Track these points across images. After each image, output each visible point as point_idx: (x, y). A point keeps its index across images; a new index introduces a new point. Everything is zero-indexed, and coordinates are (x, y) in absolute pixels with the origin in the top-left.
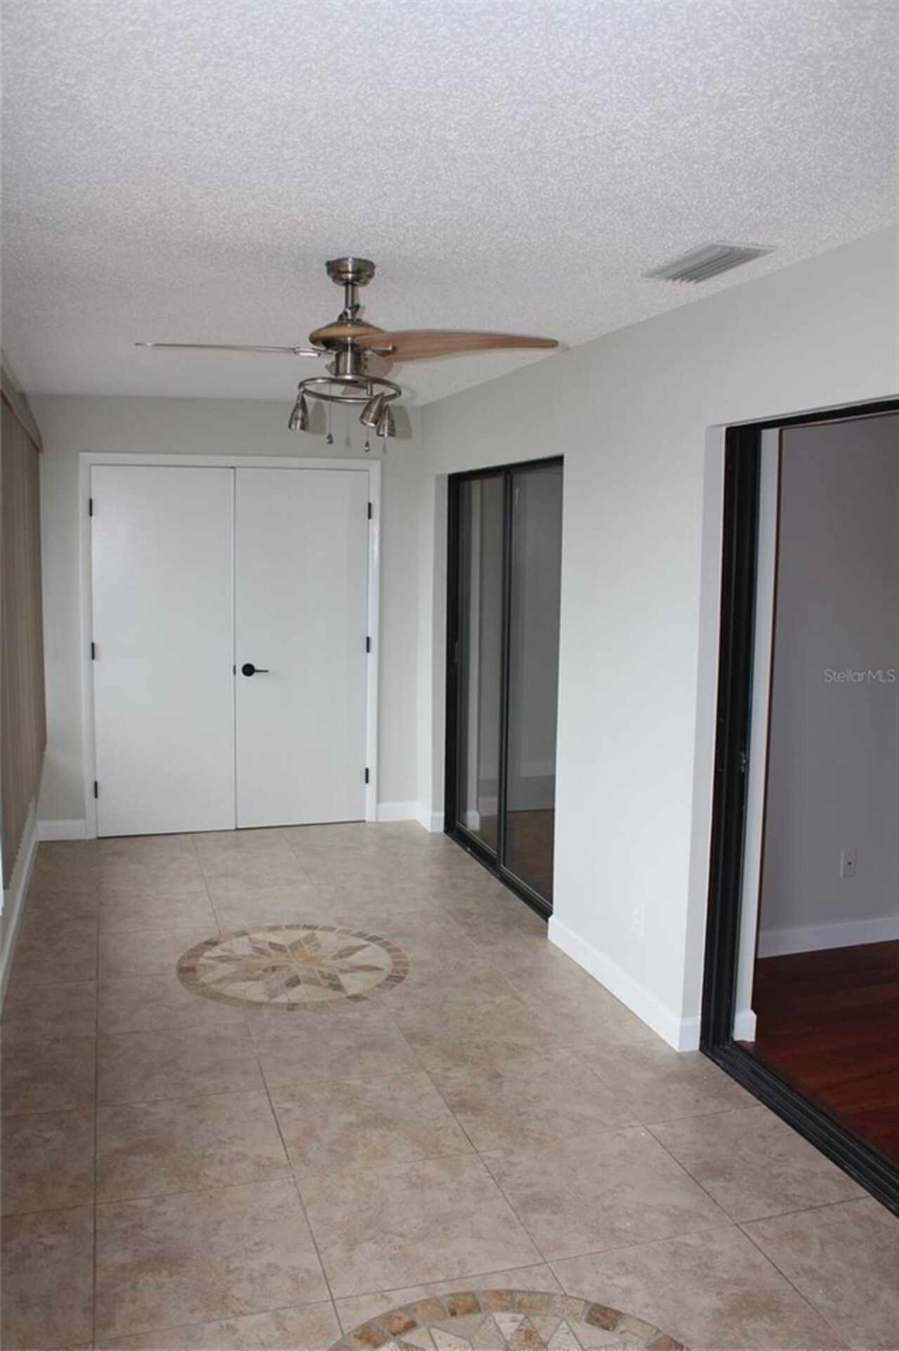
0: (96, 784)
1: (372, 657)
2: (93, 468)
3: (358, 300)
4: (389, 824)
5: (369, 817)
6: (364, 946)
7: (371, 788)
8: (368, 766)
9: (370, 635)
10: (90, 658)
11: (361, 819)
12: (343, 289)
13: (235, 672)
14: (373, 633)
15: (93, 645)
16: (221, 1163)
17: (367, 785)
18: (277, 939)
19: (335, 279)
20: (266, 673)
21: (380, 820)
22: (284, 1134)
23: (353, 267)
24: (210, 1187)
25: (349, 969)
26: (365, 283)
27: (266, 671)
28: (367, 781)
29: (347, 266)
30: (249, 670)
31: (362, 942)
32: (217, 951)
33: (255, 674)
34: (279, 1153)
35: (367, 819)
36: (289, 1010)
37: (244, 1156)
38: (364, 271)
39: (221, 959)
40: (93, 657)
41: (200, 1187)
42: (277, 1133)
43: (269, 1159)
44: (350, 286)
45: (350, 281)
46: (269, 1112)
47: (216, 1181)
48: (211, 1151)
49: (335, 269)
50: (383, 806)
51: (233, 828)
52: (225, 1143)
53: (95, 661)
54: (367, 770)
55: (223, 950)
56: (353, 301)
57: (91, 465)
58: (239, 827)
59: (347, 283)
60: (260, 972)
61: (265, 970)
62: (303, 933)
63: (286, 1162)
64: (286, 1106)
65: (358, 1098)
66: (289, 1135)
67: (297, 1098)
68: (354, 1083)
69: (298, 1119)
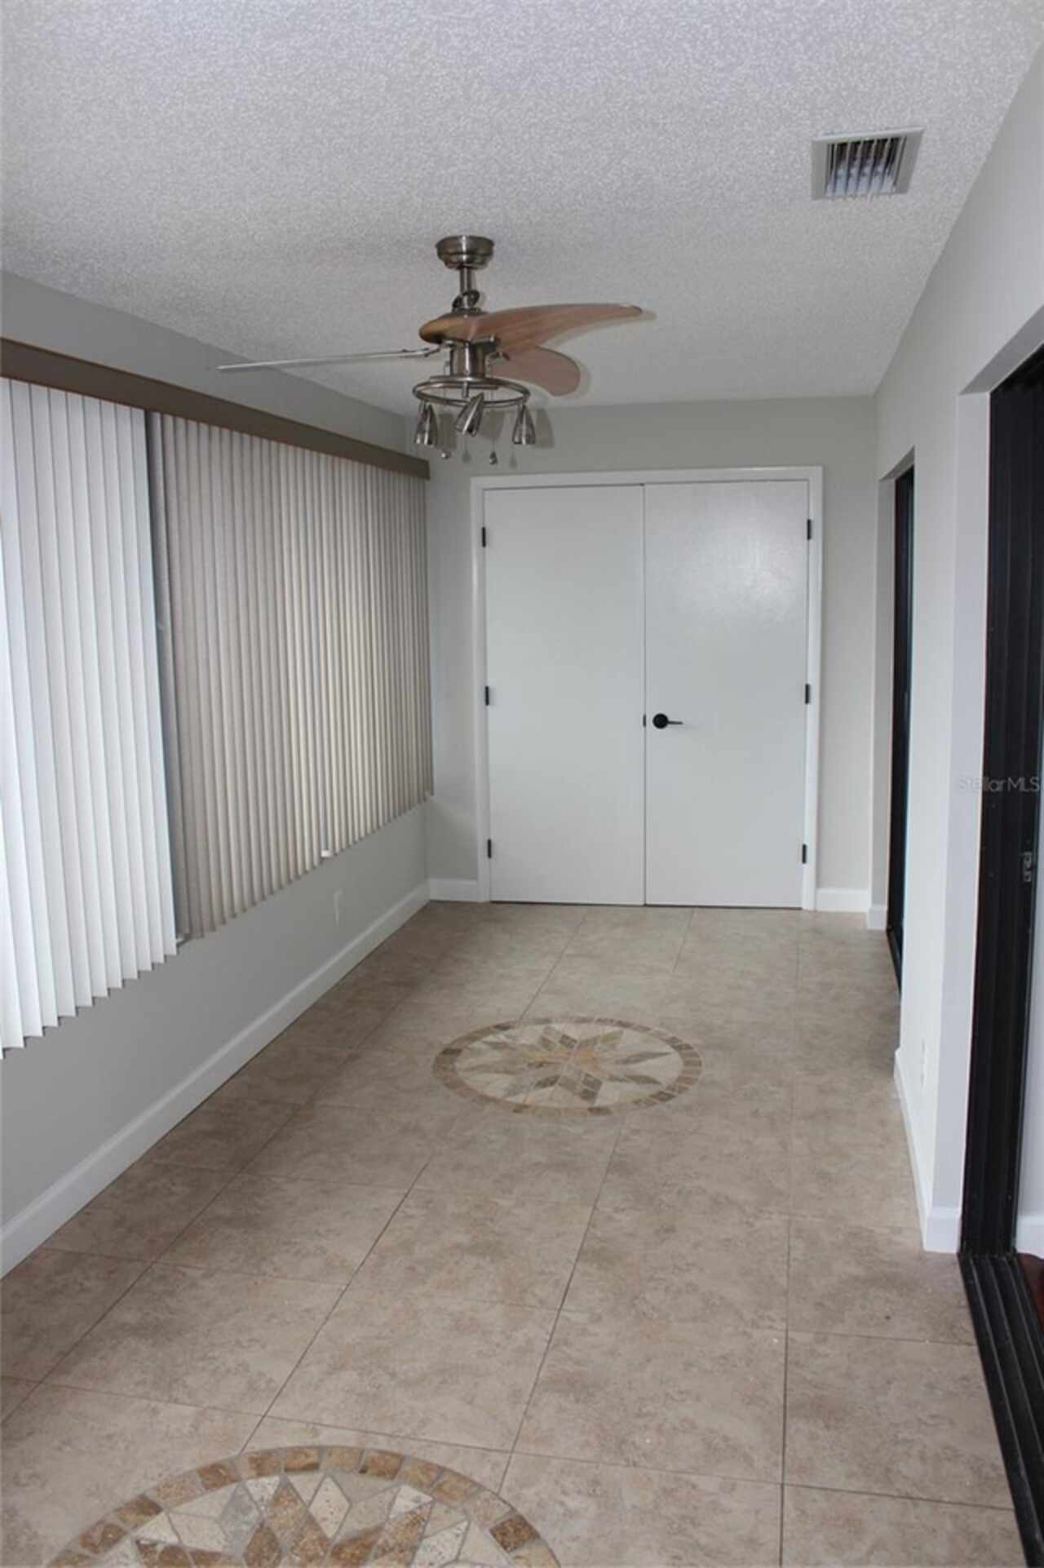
0: (489, 842)
1: (813, 708)
2: (487, 493)
3: (476, 286)
4: (828, 914)
5: (807, 905)
6: (666, 1054)
7: (809, 868)
8: (805, 843)
9: (810, 682)
10: (484, 703)
11: (798, 906)
12: (457, 273)
13: (645, 724)
14: (813, 680)
15: (487, 689)
17: (805, 865)
18: (574, 1032)
19: (448, 263)
20: (679, 726)
21: (820, 908)
22: (381, 1239)
23: (467, 246)
24: (267, 1274)
25: (622, 1077)
26: (483, 263)
27: (680, 723)
28: (804, 860)
29: (460, 245)
30: (661, 721)
31: (667, 1048)
32: (501, 1037)
33: (669, 726)
34: (357, 1256)
35: (804, 907)
36: (515, 1111)
38: (481, 250)
39: (496, 1046)
40: (487, 702)
41: (257, 1272)
42: (376, 1237)
44: (465, 270)
45: (465, 264)
46: (390, 1214)
49: (446, 249)
50: (822, 891)
51: (642, 903)
53: (489, 707)
54: (804, 847)
55: (508, 1037)
56: (469, 285)
57: (485, 490)
58: (648, 902)
59: (460, 266)
60: (525, 1066)
61: (530, 1065)
62: (609, 1029)
63: (356, 1269)
64: (410, 1211)
65: (492, 1220)
66: (386, 1240)
67: (431, 1205)
68: (504, 1203)
69: (410, 1228)
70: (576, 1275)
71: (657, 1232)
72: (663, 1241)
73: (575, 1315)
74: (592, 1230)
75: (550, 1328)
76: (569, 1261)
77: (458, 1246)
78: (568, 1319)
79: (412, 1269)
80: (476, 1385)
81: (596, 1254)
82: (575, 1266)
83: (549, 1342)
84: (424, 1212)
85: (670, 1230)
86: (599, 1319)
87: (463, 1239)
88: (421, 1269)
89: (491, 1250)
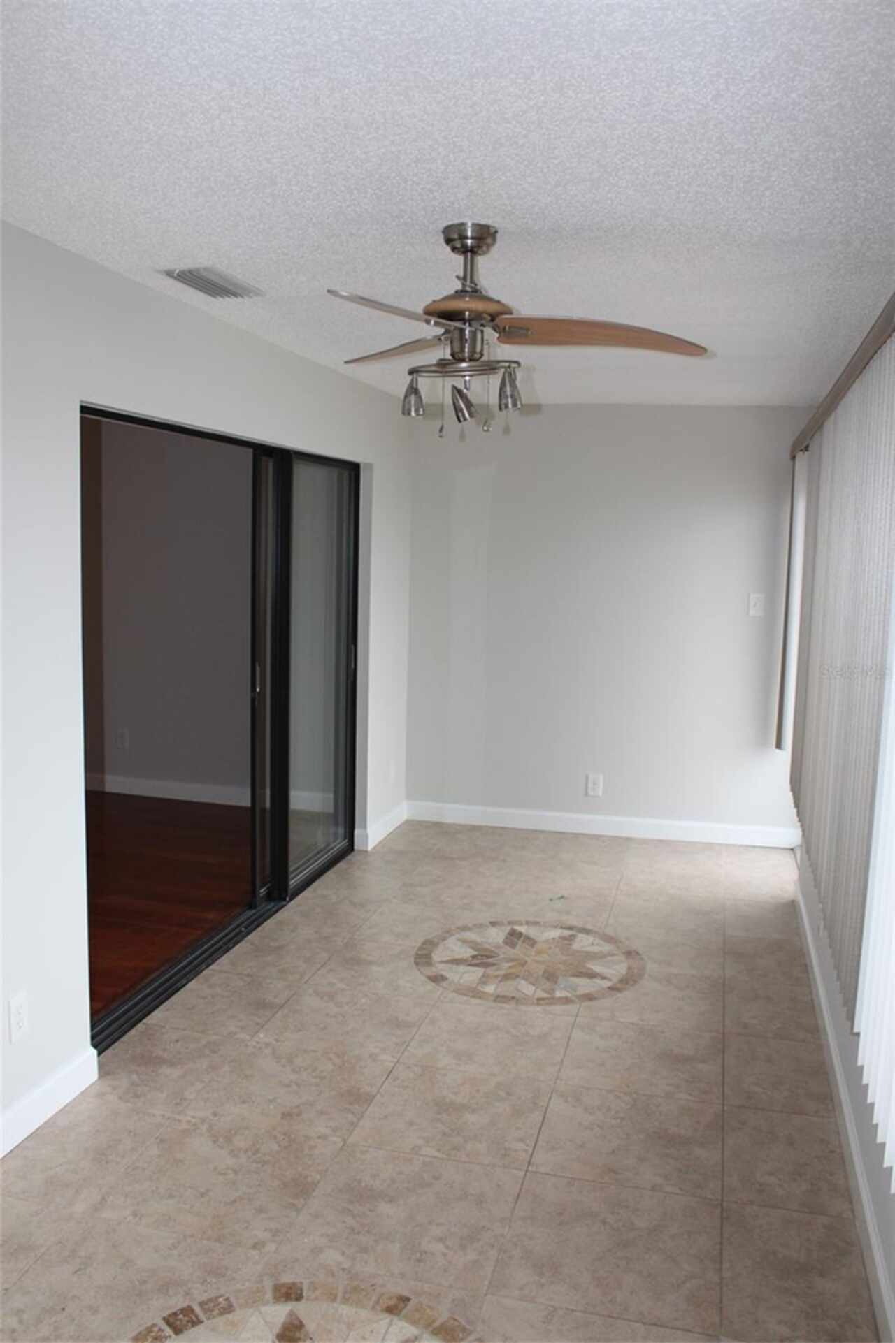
12: (462, 258)
16: (609, 1109)
22: (541, 1118)
24: (626, 1094)
34: (556, 1105)
37: (586, 1109)
41: (635, 1096)
42: (546, 1120)
43: (566, 1101)
44: (469, 255)
45: (469, 249)
46: (540, 1143)
47: (618, 1097)
48: (613, 1122)
52: (598, 1126)
59: (464, 250)
63: (554, 1095)
64: (521, 1146)
65: (444, 1134)
66: (536, 1117)
67: (503, 1152)
68: (429, 1151)
69: (518, 1128)
70: (379, 1085)
71: (299, 1114)
72: (298, 1107)
73: (387, 1060)
74: (355, 1120)
75: (406, 1054)
76: (382, 1096)
77: (474, 1111)
78: (393, 1057)
79: (508, 1094)
80: (456, 1027)
81: (357, 1099)
82: (378, 1092)
83: (408, 1046)
84: (507, 1145)
85: (286, 1115)
86: (371, 1056)
87: (470, 1118)
88: (502, 1094)
89: (444, 1107)
